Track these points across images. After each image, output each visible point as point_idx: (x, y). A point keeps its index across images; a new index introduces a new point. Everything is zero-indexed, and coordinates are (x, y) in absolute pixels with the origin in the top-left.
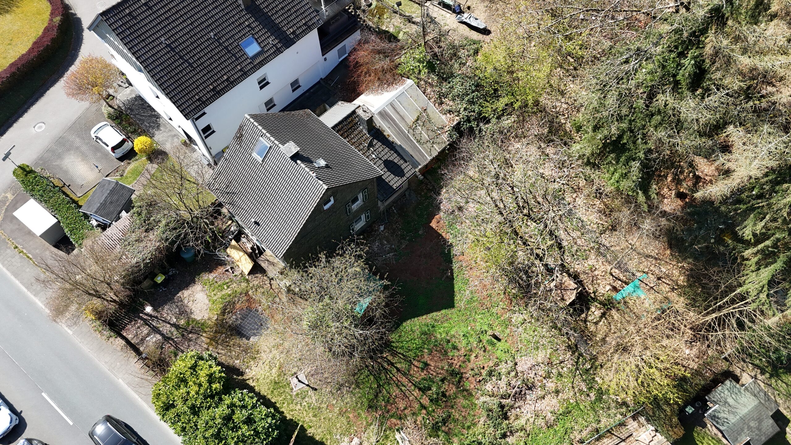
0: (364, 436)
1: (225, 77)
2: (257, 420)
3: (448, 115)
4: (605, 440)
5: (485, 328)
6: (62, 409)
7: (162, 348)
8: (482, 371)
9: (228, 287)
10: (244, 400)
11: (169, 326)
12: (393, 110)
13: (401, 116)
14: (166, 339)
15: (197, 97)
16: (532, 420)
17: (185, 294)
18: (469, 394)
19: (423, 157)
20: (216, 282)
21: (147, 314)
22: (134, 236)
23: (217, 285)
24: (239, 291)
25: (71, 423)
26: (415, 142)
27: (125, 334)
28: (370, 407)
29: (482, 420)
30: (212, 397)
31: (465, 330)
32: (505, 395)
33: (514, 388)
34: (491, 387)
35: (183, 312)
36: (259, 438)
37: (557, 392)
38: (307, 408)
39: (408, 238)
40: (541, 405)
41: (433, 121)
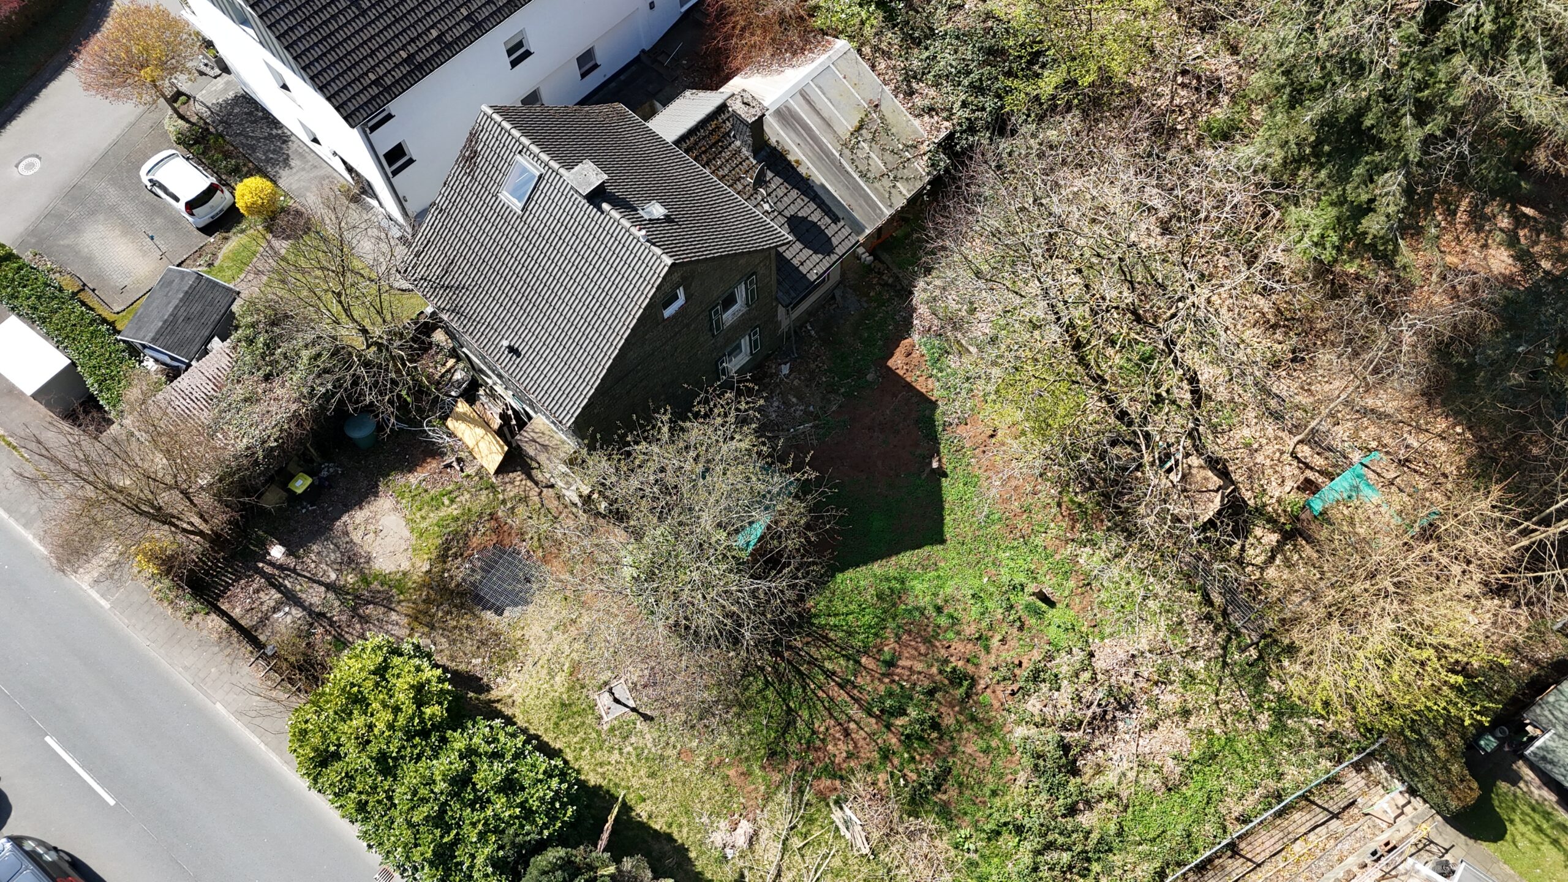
0: (763, 817)
1: (435, 33)
2: (526, 784)
3: (926, 118)
4: (1296, 815)
5: (1021, 578)
6: (89, 771)
7: (310, 634)
8: (1017, 671)
9: (452, 501)
10: (496, 740)
11: (323, 589)
12: (807, 107)
13: (823, 119)
14: (316, 616)
15: (372, 77)
16: (1132, 775)
17: (356, 518)
18: (987, 722)
19: (874, 211)
20: (426, 491)
21: (272, 564)
22: (240, 392)
23: (427, 497)
24: (476, 508)
25: (112, 802)
26: (856, 176)
27: (224, 607)
28: (772, 754)
29: (1022, 778)
30: (425, 734)
31: (977, 583)
32: (1070, 723)
33: (1088, 707)
34: (1039, 706)
35: (351, 559)
36: (534, 822)
37: (1186, 713)
38: (633, 759)
39: (843, 390)
40: (1149, 743)
41: (894, 130)
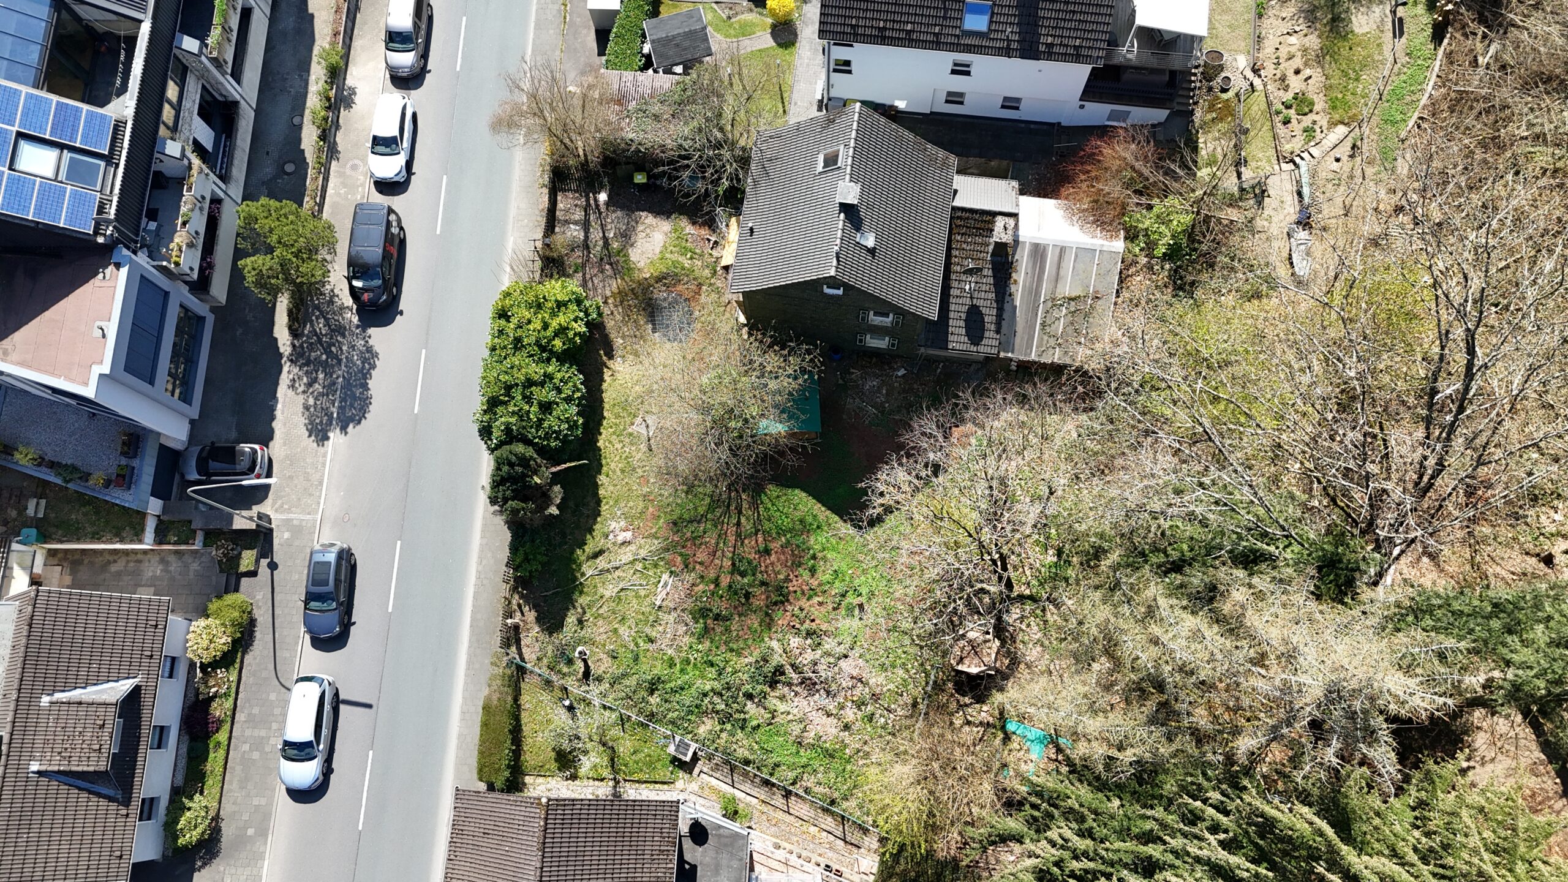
0: (640, 541)
1: (909, 27)
4: (830, 819)
5: (864, 591)
6: (444, 209)
7: (573, 250)
8: (808, 622)
9: (691, 258)
11: (601, 235)
12: (1056, 258)
13: (1058, 274)
14: (586, 246)
15: (853, 22)
16: (790, 717)
17: (648, 219)
18: (768, 623)
19: (1027, 348)
20: (687, 241)
21: (596, 200)
22: (656, 108)
23: (684, 244)
24: (697, 273)
25: (438, 232)
26: (1039, 321)
27: (559, 198)
28: (675, 524)
29: (749, 659)
31: (844, 567)
32: (797, 668)
33: (814, 672)
34: (796, 645)
35: (626, 236)
37: (847, 727)
38: (624, 456)
40: (818, 718)
41: (1091, 320)
